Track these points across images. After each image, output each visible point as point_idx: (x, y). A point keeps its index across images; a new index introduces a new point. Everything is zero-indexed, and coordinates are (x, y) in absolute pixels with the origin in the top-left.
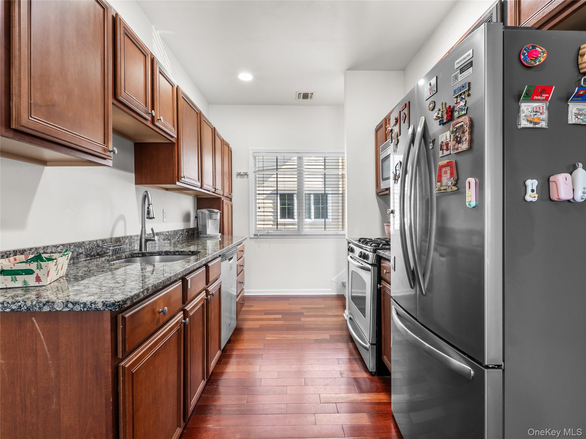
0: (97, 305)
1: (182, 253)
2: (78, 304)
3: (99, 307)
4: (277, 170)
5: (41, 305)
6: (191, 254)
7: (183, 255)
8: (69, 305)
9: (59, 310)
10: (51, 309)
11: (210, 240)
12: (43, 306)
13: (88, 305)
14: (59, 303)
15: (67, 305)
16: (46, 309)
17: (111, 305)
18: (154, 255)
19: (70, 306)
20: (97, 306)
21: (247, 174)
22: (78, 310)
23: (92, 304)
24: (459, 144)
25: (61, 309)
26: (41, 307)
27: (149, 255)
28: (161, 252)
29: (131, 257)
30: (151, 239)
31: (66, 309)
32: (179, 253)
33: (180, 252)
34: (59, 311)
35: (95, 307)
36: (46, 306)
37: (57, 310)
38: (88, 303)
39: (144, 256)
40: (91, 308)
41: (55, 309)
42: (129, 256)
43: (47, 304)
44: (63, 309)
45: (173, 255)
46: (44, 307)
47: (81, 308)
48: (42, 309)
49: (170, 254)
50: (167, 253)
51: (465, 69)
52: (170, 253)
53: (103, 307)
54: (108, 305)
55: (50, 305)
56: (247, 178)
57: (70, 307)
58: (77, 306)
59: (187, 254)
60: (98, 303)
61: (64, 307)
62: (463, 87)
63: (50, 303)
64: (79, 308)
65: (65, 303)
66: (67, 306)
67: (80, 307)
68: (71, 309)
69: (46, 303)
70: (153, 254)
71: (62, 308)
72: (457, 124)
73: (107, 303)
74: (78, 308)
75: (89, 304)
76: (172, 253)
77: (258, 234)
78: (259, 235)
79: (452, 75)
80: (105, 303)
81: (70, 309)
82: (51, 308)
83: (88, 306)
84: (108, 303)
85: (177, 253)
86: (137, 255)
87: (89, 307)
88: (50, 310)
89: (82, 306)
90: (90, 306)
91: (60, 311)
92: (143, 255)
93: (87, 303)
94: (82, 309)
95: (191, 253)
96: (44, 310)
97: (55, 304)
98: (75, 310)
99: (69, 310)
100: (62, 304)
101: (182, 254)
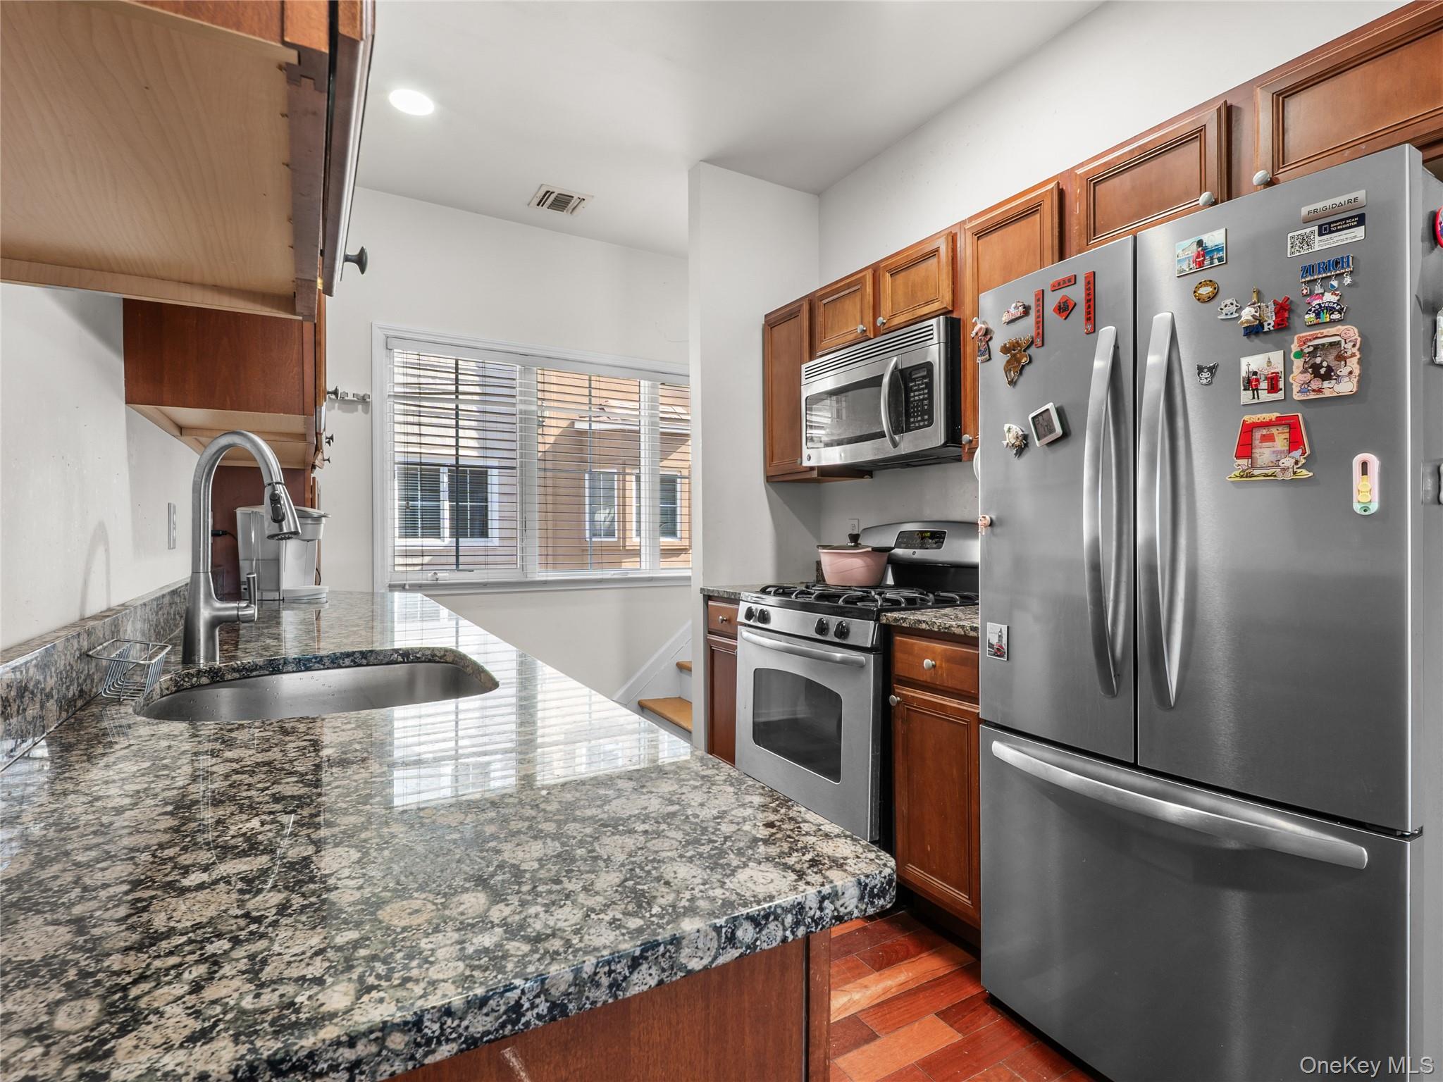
0: (841, 902)
1: (366, 658)
2: (776, 919)
3: (846, 908)
4: (457, 397)
5: (619, 968)
6: (400, 659)
7: (368, 665)
8: (739, 933)
9: (701, 967)
10: (664, 975)
11: (293, 609)
12: (631, 973)
13: (811, 909)
14: (702, 937)
15: (733, 933)
16: (644, 980)
17: (885, 888)
18: (254, 673)
19: (746, 933)
20: (841, 906)
21: (368, 400)
22: (774, 944)
23: (826, 903)
24: (1323, 381)
25: (706, 961)
26: (620, 978)
27: (236, 675)
28: (282, 662)
29: (174, 689)
30: (240, 613)
31: (732, 954)
32: (352, 661)
33: (357, 655)
34: (700, 971)
35: (835, 909)
36: (644, 967)
37: (690, 973)
38: (812, 902)
39: (218, 681)
40: (821, 918)
41: (683, 967)
42: (167, 689)
43: (649, 953)
44: (715, 958)
45: (328, 668)
46: (635, 977)
47: (785, 930)
48: (624, 990)
49: (317, 665)
50: (304, 665)
51: (1337, 226)
52: (318, 662)
53: (860, 905)
54: (876, 891)
55: (663, 955)
56: (366, 411)
57: (746, 939)
58: (772, 926)
59: (386, 660)
60: (843, 894)
61: (719, 947)
62: (1337, 263)
63: (662, 949)
64: (780, 934)
65: (724, 930)
66: (732, 940)
67: (781, 928)
68: (748, 947)
69: (643, 951)
70: (252, 671)
71: (713, 954)
72: (1317, 338)
73: (873, 884)
74: (774, 934)
75: (815, 905)
76: (326, 660)
77: (405, 585)
78: (407, 587)
79: (1290, 235)
80: (866, 885)
81: (744, 949)
82: (663, 970)
83: (812, 913)
84: (876, 882)
85: (347, 662)
86: (195, 679)
87: (812, 918)
88: (661, 982)
89: (789, 919)
90: (818, 913)
91: (705, 968)
92: (212, 677)
93: (808, 904)
94: (788, 933)
95: (400, 655)
96: (634, 991)
97: (685, 942)
98: (765, 946)
99: (742, 955)
100: (714, 934)
101: (364, 662)
